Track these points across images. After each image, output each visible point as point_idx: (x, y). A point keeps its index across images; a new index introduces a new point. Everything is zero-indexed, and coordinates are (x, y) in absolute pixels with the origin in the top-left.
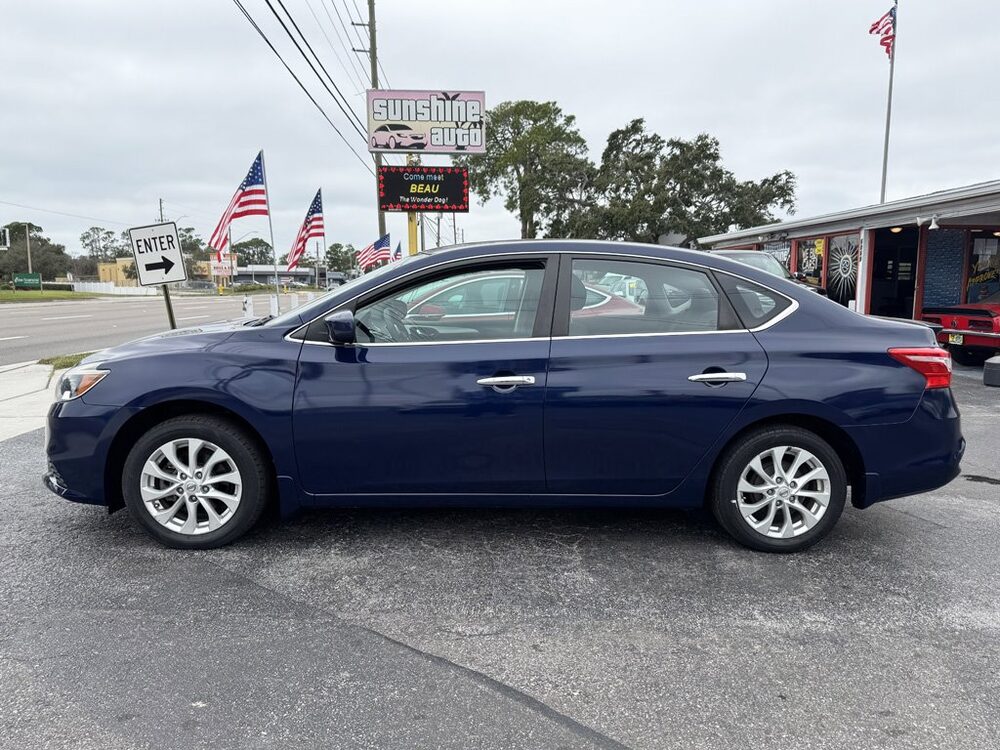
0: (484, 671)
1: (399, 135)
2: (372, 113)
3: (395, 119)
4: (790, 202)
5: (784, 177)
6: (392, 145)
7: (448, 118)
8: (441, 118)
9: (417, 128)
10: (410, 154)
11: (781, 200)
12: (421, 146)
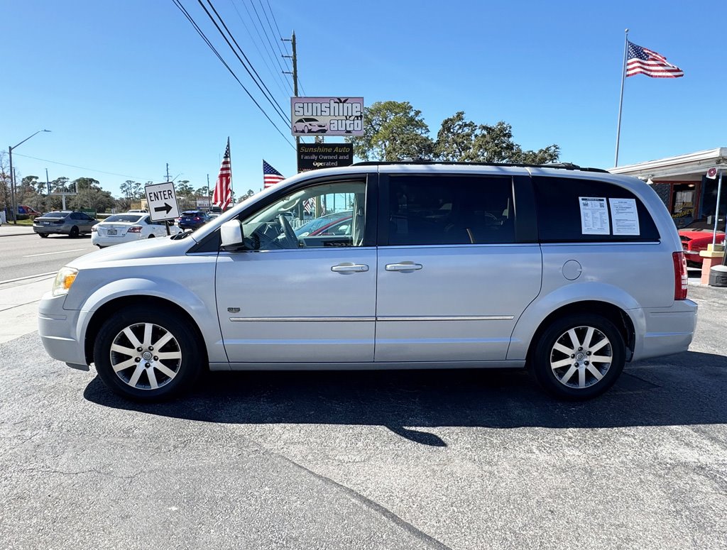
1: (310, 125)
2: (294, 111)
3: (308, 115)
6: (306, 131)
7: (341, 114)
8: (337, 114)
9: (321, 121)
10: (317, 136)
12: (324, 131)
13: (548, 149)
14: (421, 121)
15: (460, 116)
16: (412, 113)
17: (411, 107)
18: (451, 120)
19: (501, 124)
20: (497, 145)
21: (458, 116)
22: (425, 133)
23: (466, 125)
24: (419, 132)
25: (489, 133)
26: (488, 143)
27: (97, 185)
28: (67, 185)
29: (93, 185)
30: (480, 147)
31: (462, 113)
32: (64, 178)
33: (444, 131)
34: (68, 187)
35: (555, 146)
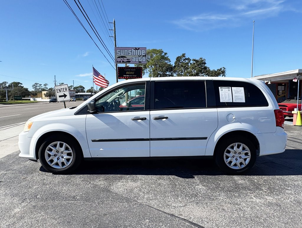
0: (186, 218)
1: (123, 59)
2: (116, 53)
3: (122, 55)
4: (224, 75)
5: (223, 69)
6: (122, 62)
7: (137, 54)
8: (135, 54)
9: (128, 57)
10: (126, 64)
11: (222, 75)
12: (129, 62)
13: (221, 69)
14: (167, 57)
15: (184, 55)
16: (163, 54)
17: (163, 51)
18: (180, 57)
19: (201, 58)
20: (200, 68)
21: (182, 55)
22: (169, 62)
23: (186, 59)
24: (166, 62)
25: (196, 62)
26: (196, 66)
27: (21, 85)
28: (7, 85)
29: (20, 85)
30: (193, 68)
31: (185, 54)
32: (6, 82)
33: (177, 62)
34: (7, 86)
35: (223, 68)
